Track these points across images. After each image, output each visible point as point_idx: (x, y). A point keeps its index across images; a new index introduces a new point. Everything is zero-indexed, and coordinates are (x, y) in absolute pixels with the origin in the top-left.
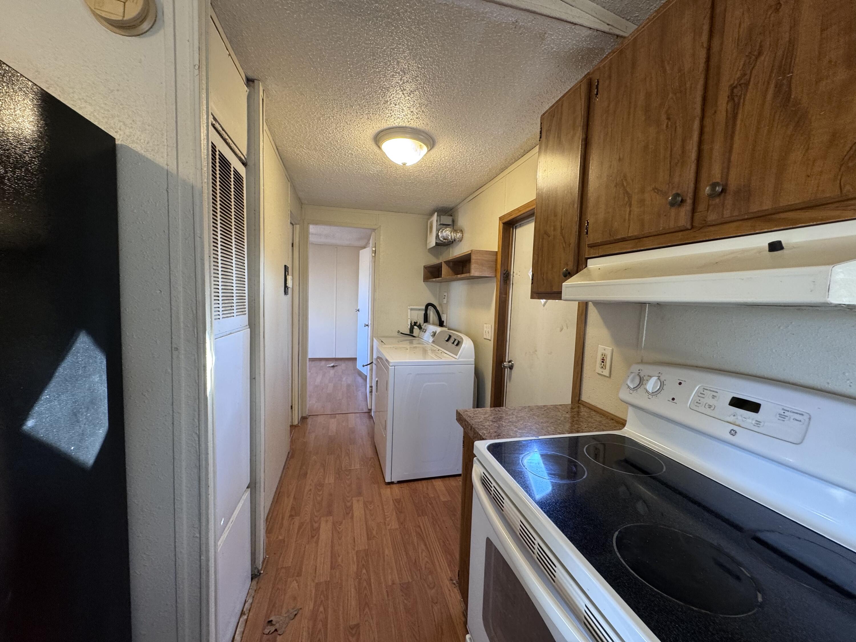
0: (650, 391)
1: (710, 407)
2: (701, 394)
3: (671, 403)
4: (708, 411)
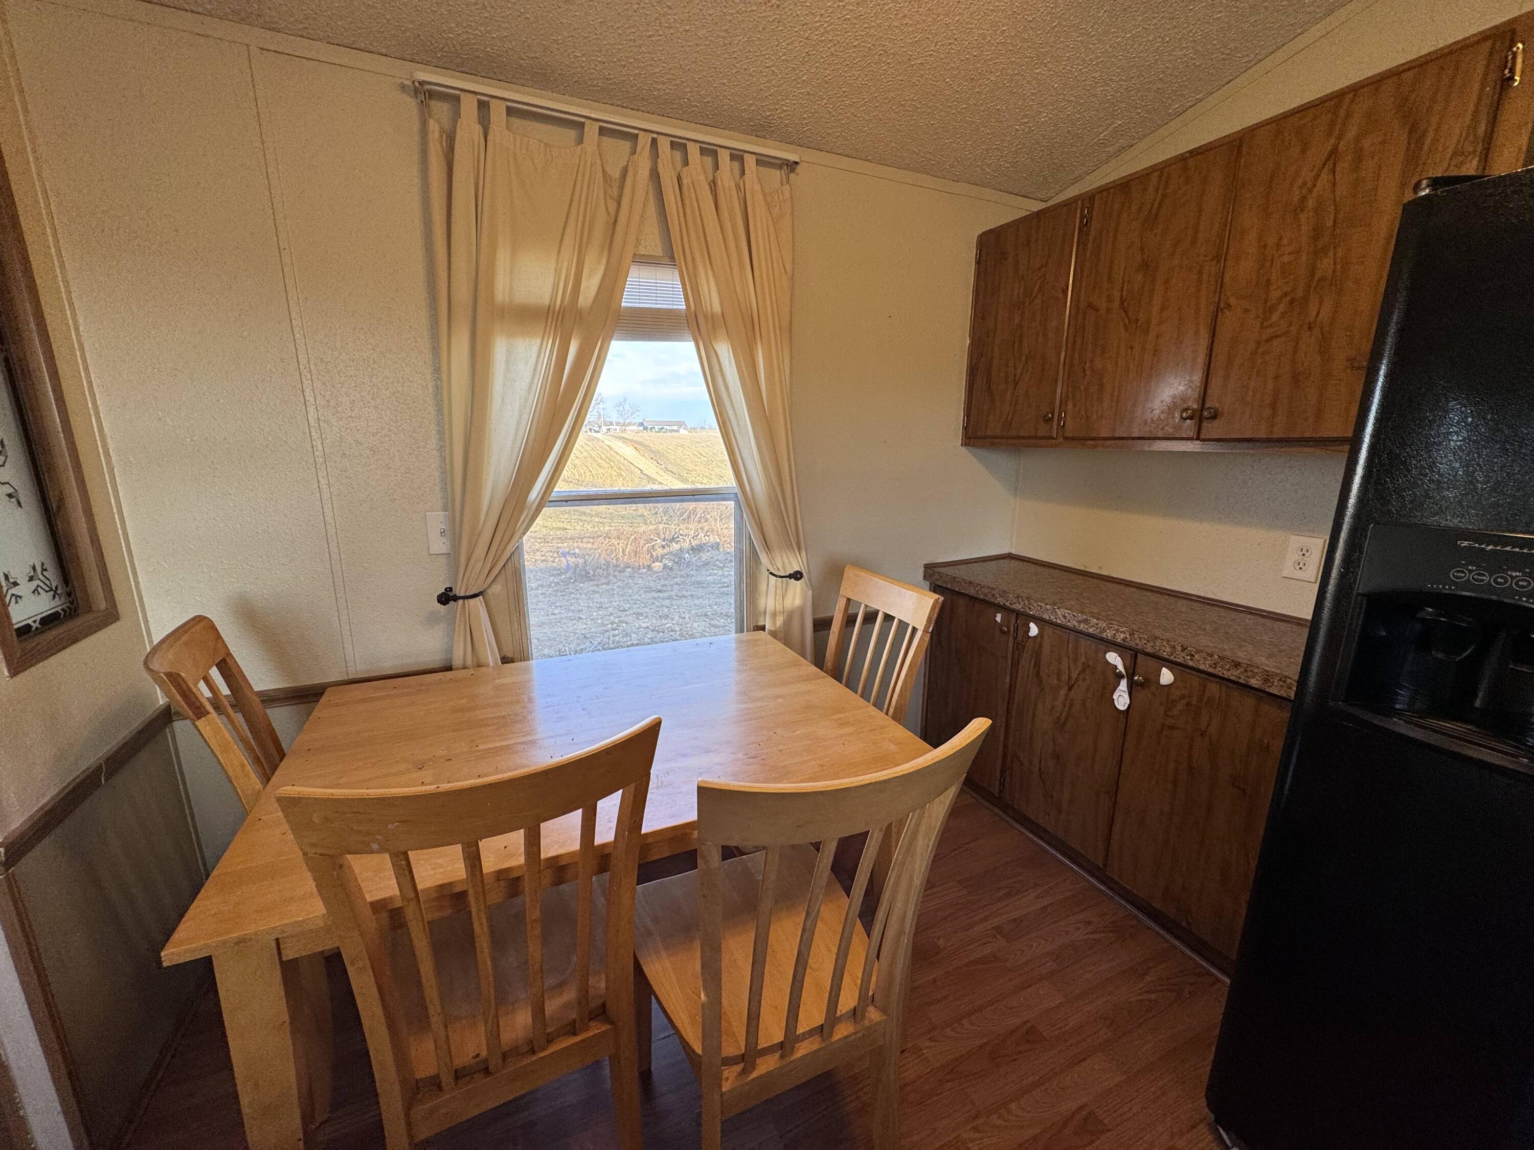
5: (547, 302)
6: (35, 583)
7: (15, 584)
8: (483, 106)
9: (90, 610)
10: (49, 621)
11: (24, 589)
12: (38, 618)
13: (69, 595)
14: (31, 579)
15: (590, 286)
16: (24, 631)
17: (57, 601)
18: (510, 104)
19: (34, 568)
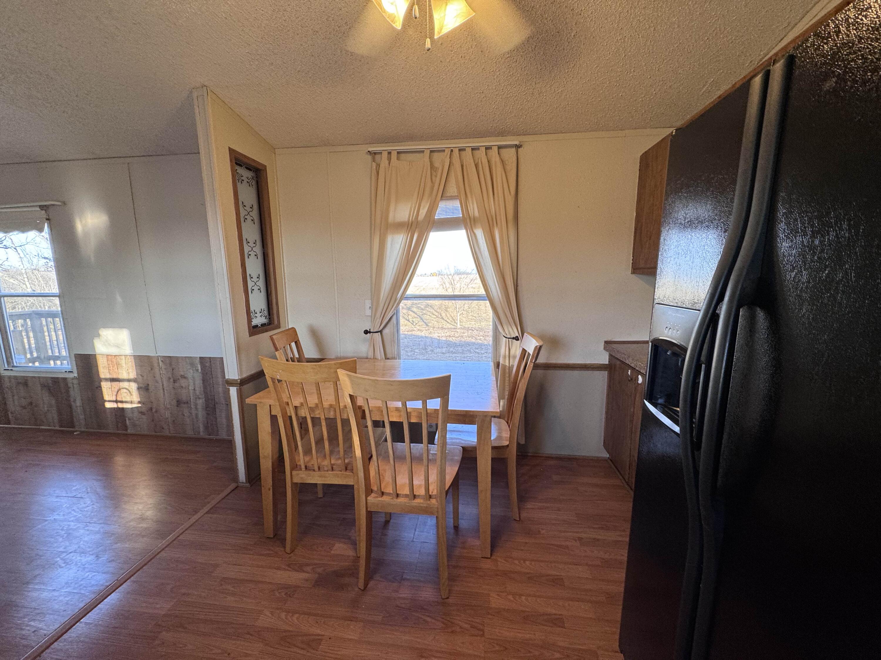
5: (406, 220)
6: (262, 314)
7: (256, 313)
8: (390, 153)
9: (274, 324)
10: (263, 325)
11: (258, 315)
12: (260, 324)
13: (270, 319)
14: (260, 312)
15: (423, 212)
16: (256, 326)
17: (266, 320)
18: (398, 151)
19: (262, 310)
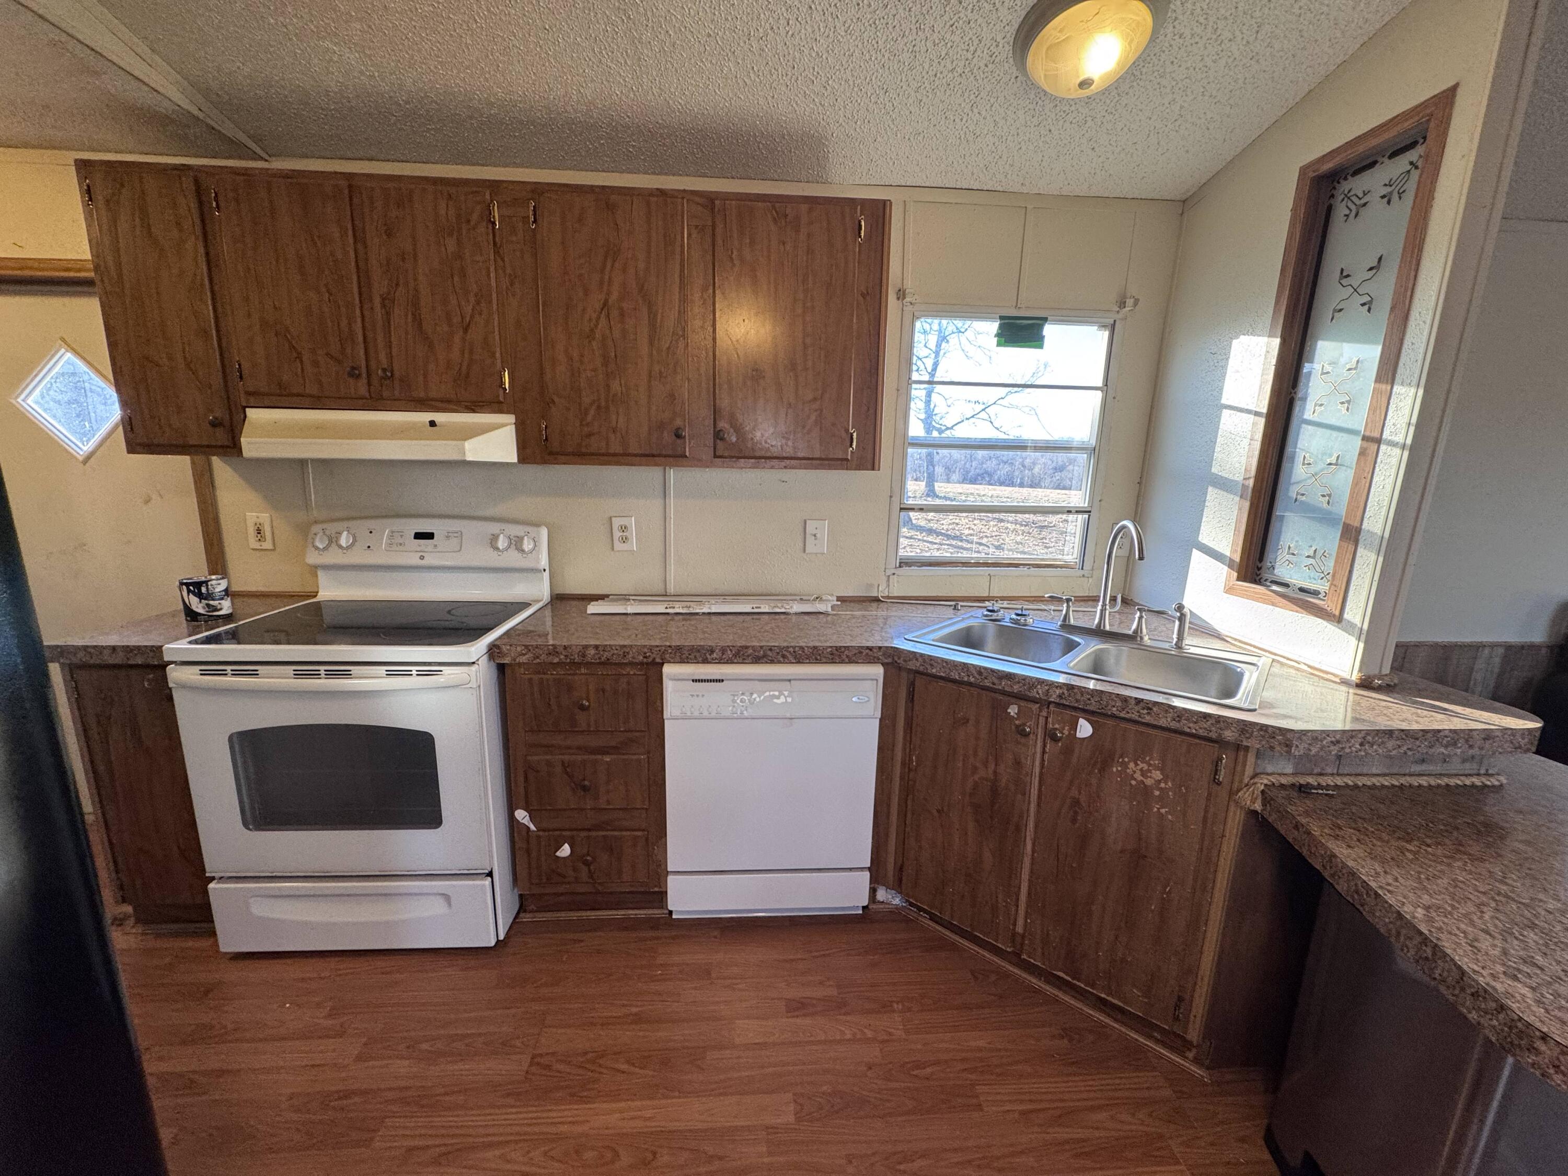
0: (344, 545)
1: (401, 544)
2: (391, 536)
3: (368, 552)
4: (401, 548)
